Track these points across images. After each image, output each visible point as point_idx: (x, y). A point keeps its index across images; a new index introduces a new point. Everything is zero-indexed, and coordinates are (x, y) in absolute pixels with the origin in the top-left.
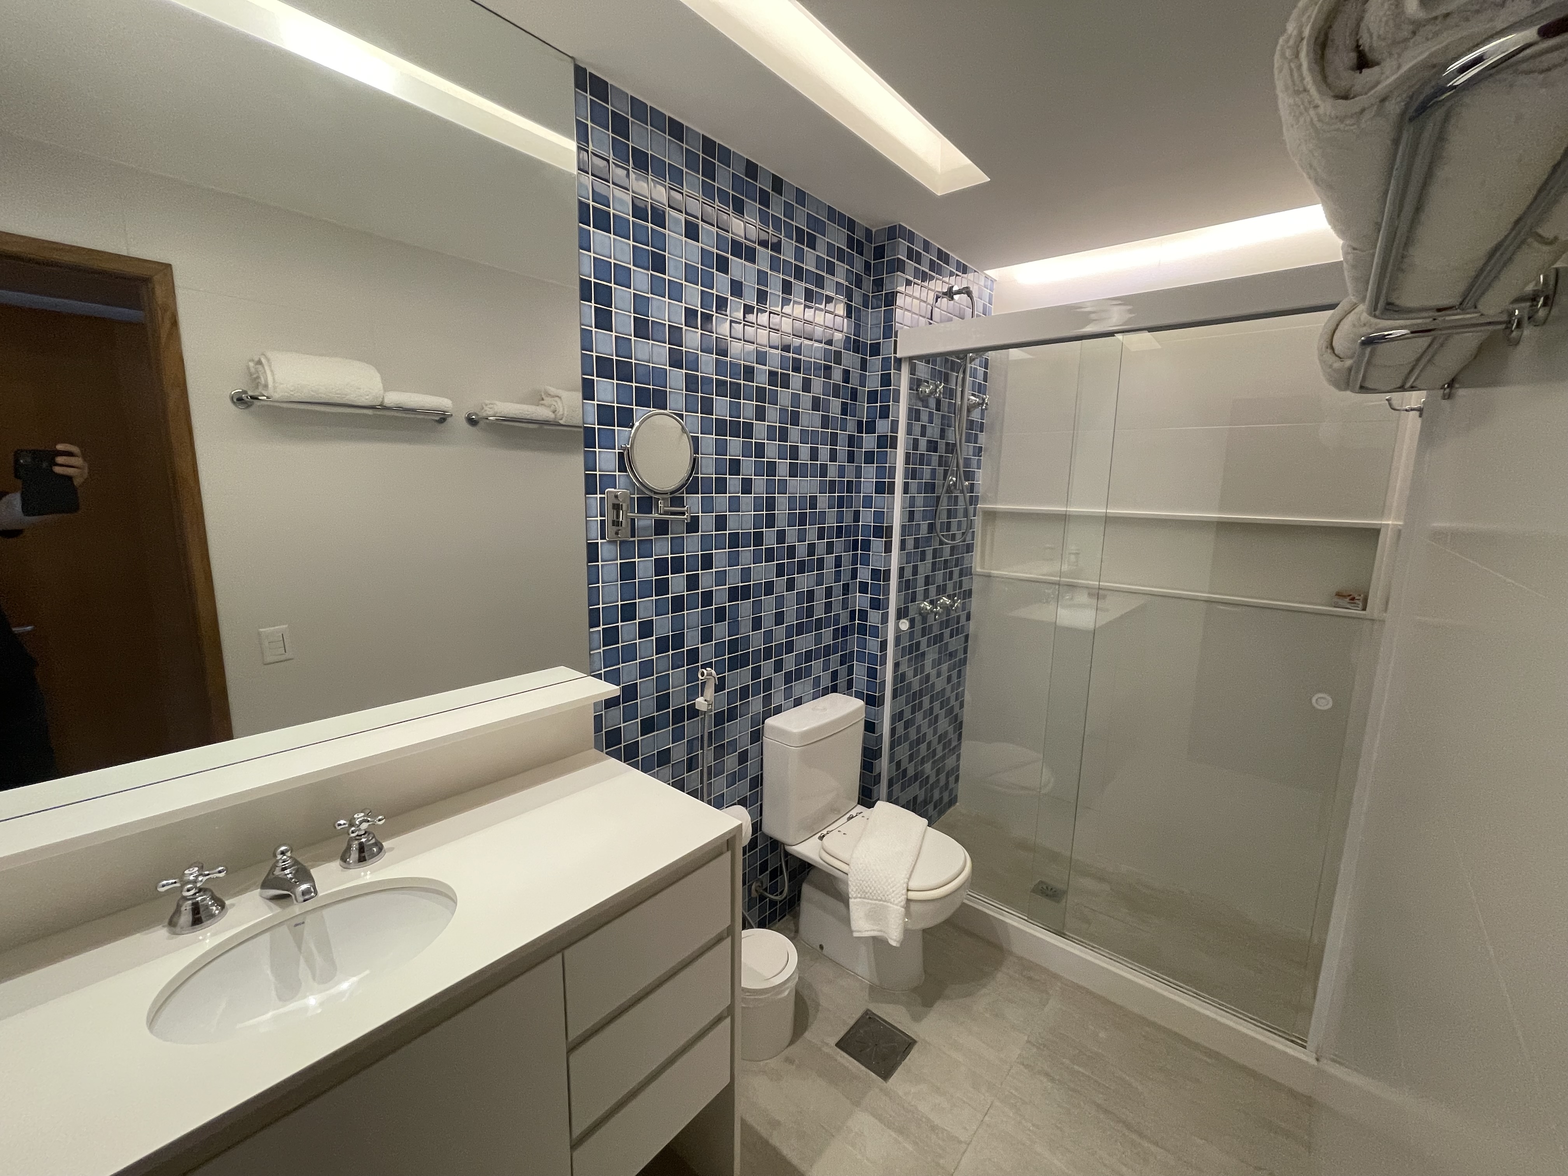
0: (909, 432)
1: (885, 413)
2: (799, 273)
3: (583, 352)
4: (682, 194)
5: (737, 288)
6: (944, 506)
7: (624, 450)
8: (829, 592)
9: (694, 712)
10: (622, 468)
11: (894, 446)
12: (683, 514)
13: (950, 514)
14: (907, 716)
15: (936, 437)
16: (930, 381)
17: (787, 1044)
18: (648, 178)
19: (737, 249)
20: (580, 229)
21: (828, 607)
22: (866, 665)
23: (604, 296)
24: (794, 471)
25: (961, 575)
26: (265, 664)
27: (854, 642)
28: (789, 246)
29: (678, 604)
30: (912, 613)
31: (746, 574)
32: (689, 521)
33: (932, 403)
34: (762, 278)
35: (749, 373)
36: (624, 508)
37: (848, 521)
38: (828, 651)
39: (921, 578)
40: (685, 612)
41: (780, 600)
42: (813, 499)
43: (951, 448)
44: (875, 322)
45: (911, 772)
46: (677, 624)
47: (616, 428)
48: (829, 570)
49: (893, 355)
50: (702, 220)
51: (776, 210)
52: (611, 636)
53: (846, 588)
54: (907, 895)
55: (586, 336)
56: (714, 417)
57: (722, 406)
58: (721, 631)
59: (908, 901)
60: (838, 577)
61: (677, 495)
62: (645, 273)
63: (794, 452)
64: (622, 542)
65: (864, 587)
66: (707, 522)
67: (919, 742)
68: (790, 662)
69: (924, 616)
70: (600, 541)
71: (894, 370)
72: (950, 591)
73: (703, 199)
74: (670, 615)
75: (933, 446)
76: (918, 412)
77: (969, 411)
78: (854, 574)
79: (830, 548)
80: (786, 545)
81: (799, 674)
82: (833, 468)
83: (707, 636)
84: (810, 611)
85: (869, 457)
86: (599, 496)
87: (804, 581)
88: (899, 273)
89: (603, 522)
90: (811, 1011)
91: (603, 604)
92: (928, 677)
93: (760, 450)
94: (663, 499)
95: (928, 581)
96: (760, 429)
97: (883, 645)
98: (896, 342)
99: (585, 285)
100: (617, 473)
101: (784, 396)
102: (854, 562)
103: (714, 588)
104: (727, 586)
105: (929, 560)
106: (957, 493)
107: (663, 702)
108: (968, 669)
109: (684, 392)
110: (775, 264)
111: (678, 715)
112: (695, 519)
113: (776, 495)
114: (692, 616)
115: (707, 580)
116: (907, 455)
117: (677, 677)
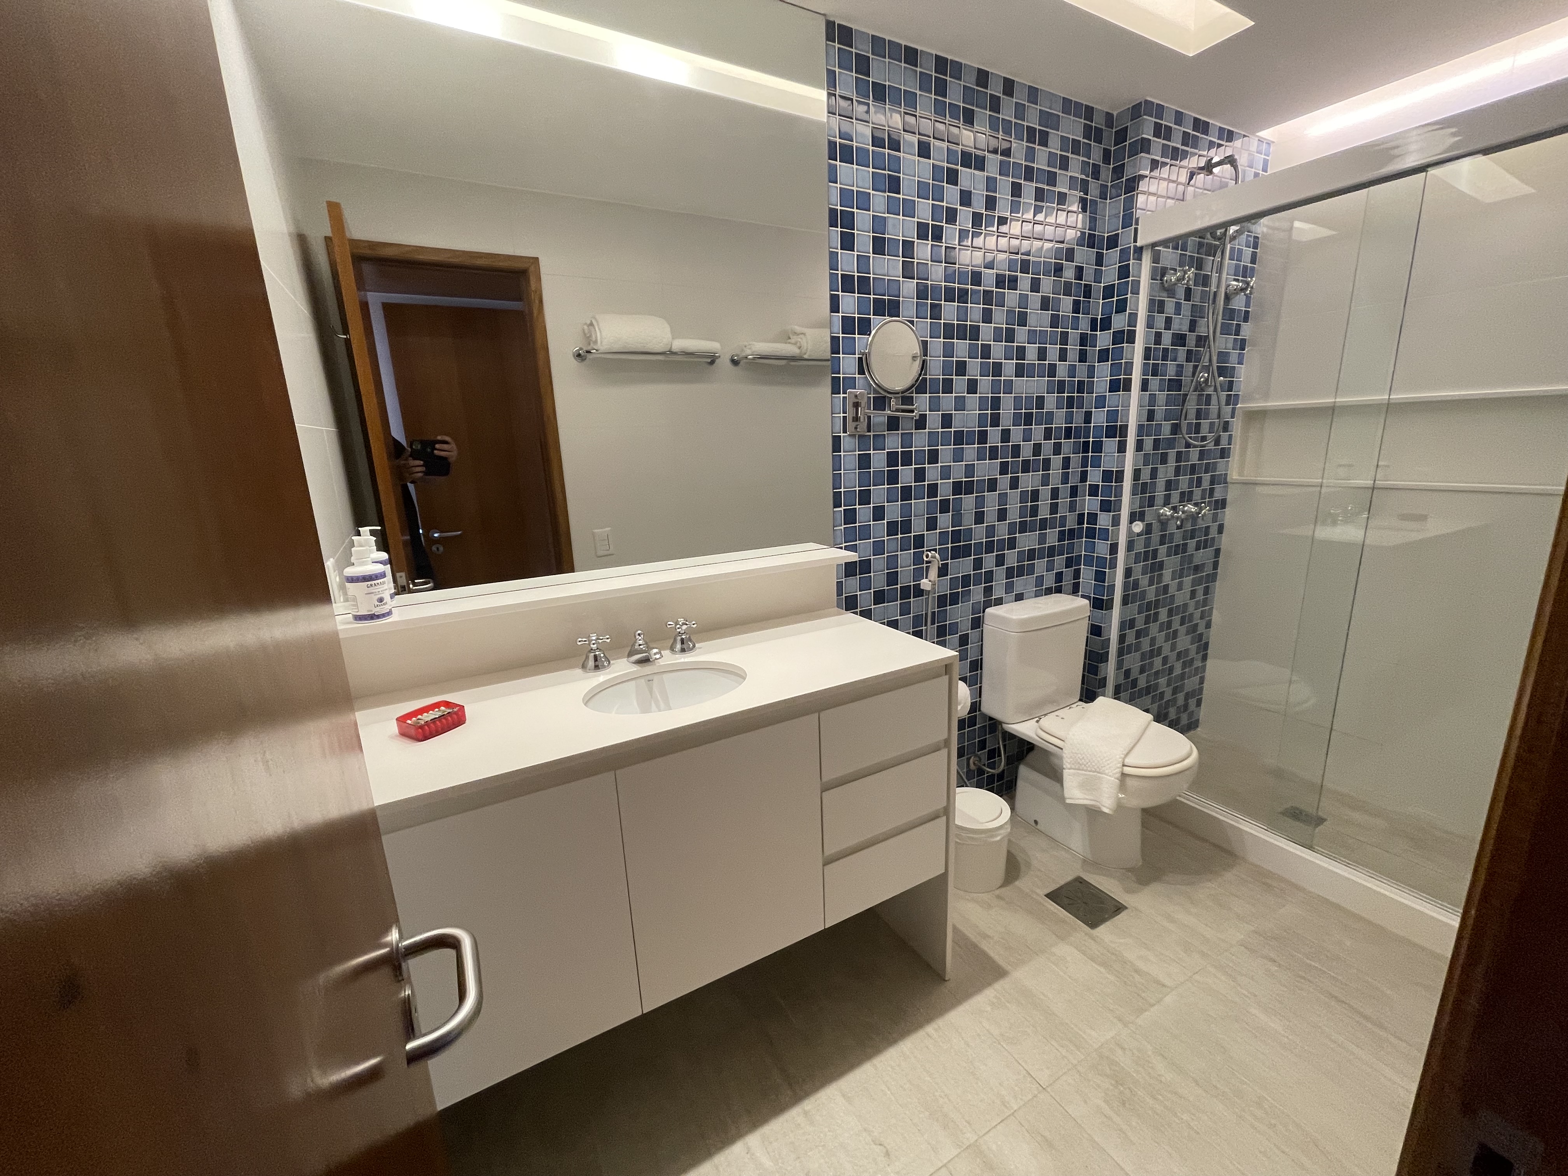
0: (1150, 325)
1: (1121, 307)
2: (1029, 173)
3: (831, 271)
4: (915, 116)
5: (966, 198)
6: (1191, 406)
7: (863, 355)
8: (1055, 493)
9: (919, 592)
10: (861, 371)
11: (1131, 339)
12: (912, 411)
13: (1199, 415)
14: (1140, 625)
15: (1185, 328)
16: (1178, 268)
17: (999, 885)
18: (885, 108)
19: (967, 160)
20: (830, 165)
21: (1054, 508)
22: (1094, 568)
23: (848, 221)
24: (1020, 371)
25: (1212, 482)
26: (599, 557)
27: (1081, 546)
28: (1019, 147)
29: (906, 494)
30: (1149, 518)
31: (970, 470)
32: (917, 418)
33: (1181, 293)
34: (991, 184)
35: (977, 278)
36: (863, 405)
37: (1078, 421)
38: (1052, 552)
39: (1161, 483)
40: (913, 501)
41: (1003, 498)
42: (1040, 401)
43: (1202, 341)
44: (1114, 212)
45: (1142, 683)
46: (906, 511)
47: (857, 336)
48: (1056, 472)
49: (1132, 245)
50: (934, 138)
51: (1007, 114)
52: (850, 517)
53: (1074, 492)
54: (1123, 769)
55: (833, 256)
56: (942, 321)
57: (950, 311)
58: (945, 521)
59: (1124, 775)
60: (1065, 479)
61: (906, 394)
62: (882, 196)
63: (1021, 353)
64: (859, 436)
65: (1094, 491)
66: (934, 420)
67: (1152, 654)
68: (1012, 558)
69: (1164, 523)
70: (842, 434)
71: (1134, 259)
72: (1197, 496)
73: (935, 117)
74: (899, 503)
75: (1179, 339)
76: (1162, 304)
77: (1227, 298)
78: (1084, 477)
79: (1057, 449)
80: (1011, 444)
81: (1020, 571)
82: (1062, 367)
83: (932, 524)
84: (1034, 511)
85: (1104, 356)
86: (842, 395)
87: (1029, 481)
88: (1142, 154)
89: (845, 418)
90: (1023, 868)
91: (844, 488)
92: (1166, 587)
93: (986, 352)
94: (895, 398)
95: (1169, 485)
96: (986, 331)
97: (1114, 549)
98: (1136, 230)
99: (833, 212)
100: (857, 376)
101: (1011, 297)
102: (1084, 464)
103: (939, 482)
104: (951, 481)
105: (1172, 463)
106: (1210, 391)
107: (892, 578)
108: (1220, 588)
109: (915, 300)
110: (1004, 170)
111: (906, 592)
112: (923, 417)
113: (1002, 395)
114: (919, 505)
115: (932, 473)
116: (1147, 351)
117: (905, 557)
